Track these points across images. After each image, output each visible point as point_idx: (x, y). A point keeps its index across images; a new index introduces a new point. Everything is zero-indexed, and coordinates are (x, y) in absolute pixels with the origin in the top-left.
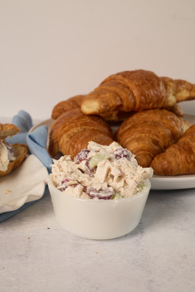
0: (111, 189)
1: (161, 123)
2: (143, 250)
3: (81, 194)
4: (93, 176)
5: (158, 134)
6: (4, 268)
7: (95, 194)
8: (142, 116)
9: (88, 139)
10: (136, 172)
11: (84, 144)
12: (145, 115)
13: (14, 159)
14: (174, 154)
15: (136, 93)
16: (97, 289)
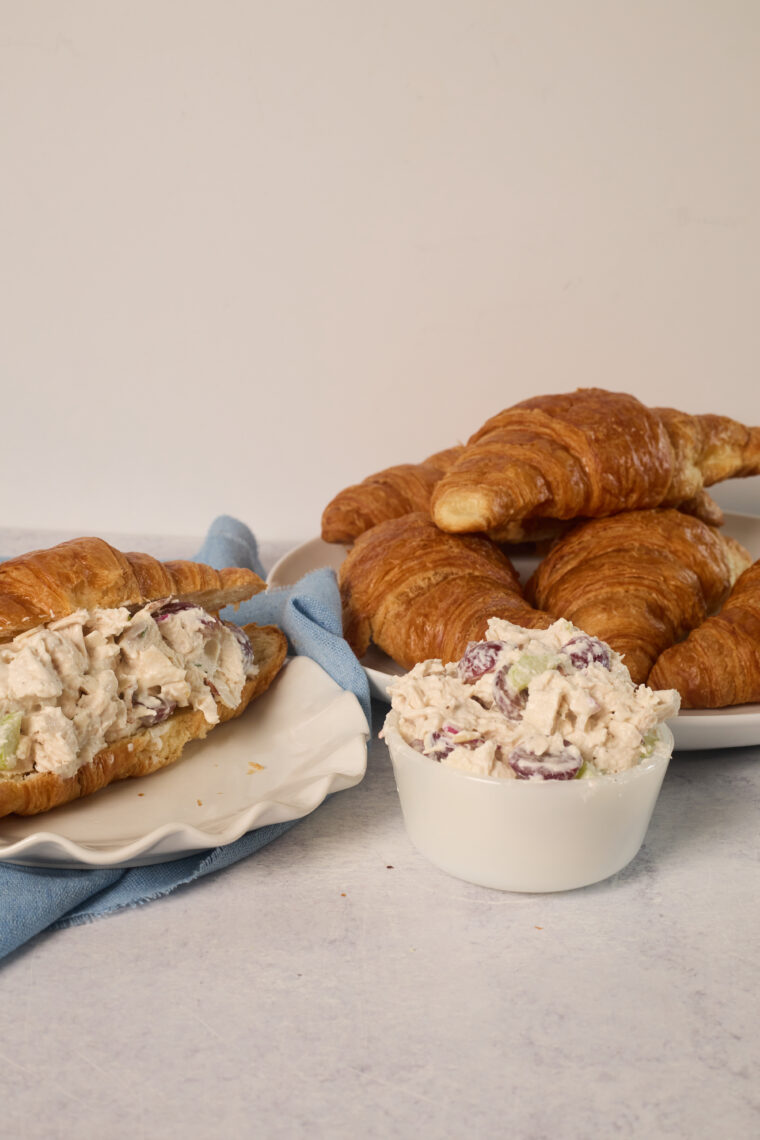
0: (573, 751)
1: (666, 552)
2: (661, 916)
3: (494, 766)
4: (520, 717)
5: (664, 587)
6: (300, 975)
7: (534, 765)
8: (610, 533)
9: (463, 605)
10: (635, 702)
11: (453, 622)
12: (618, 529)
13: (254, 671)
14: (716, 647)
15: (589, 463)
16: (562, 1017)
